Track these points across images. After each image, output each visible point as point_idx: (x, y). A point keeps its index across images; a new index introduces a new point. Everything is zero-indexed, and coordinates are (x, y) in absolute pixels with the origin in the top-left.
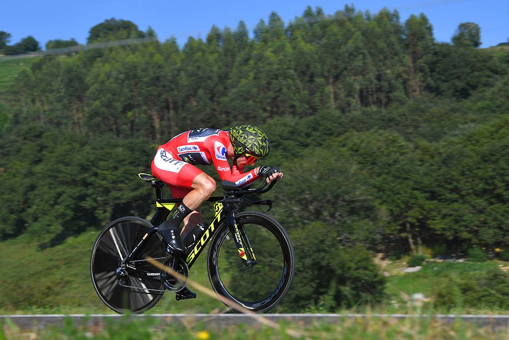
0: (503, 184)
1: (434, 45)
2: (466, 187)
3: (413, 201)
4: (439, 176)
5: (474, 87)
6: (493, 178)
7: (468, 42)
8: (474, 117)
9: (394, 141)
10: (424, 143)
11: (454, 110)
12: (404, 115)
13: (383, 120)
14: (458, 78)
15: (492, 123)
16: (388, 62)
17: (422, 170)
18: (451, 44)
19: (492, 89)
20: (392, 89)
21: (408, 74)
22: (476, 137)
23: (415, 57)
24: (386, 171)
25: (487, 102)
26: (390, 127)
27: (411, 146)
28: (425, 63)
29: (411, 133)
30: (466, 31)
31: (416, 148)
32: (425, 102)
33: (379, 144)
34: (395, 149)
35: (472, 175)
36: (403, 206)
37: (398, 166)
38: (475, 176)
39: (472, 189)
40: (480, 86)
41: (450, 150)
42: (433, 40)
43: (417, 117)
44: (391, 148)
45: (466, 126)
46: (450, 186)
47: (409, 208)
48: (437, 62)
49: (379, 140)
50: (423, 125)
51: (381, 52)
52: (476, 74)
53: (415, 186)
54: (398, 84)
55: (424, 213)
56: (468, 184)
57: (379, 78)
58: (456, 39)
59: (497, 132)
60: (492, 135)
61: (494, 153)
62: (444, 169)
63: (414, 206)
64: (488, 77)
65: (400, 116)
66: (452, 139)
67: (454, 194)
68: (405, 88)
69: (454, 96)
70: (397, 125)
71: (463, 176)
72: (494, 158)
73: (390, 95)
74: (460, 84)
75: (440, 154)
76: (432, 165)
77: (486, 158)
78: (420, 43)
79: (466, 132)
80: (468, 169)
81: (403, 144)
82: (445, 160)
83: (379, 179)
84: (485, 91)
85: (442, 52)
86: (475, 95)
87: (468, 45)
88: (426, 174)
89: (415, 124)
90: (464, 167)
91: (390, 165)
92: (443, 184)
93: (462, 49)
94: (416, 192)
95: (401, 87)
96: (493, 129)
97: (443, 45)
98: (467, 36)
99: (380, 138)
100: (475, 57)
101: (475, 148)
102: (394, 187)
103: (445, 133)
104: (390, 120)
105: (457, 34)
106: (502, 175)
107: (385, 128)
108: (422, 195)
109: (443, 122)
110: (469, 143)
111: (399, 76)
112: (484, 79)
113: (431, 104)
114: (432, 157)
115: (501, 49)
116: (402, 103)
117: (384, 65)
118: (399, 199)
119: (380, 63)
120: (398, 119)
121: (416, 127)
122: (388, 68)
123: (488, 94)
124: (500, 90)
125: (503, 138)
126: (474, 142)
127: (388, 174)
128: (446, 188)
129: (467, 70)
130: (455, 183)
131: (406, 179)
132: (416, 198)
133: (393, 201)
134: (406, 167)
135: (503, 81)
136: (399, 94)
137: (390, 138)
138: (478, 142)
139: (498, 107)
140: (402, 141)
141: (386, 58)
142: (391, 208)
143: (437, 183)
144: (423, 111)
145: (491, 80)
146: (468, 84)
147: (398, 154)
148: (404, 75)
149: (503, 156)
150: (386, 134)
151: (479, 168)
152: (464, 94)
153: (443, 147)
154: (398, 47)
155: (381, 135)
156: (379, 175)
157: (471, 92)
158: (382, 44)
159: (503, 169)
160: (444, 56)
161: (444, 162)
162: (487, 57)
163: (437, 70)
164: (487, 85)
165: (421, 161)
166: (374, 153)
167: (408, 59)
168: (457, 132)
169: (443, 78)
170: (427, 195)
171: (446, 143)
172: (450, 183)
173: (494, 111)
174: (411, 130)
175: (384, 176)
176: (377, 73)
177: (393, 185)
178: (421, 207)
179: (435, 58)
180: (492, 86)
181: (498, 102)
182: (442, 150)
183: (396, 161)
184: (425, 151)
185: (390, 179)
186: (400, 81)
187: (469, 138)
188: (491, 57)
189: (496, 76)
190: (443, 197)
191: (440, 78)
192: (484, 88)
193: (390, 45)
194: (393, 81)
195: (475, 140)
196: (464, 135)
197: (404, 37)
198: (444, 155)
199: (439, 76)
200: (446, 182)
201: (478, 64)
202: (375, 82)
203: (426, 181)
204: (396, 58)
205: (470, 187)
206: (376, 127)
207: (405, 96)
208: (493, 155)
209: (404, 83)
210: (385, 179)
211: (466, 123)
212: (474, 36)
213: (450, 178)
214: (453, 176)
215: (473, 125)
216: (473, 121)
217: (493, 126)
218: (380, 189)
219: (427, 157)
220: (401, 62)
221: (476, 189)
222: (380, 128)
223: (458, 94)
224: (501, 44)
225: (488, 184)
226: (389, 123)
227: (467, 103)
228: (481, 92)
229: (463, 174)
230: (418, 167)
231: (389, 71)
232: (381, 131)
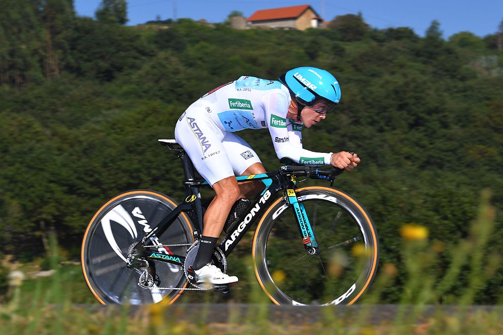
0: (149, 178)
1: (75, 19)
2: (108, 181)
3: (48, 195)
4: (79, 167)
5: (120, 69)
6: (138, 171)
7: (114, 18)
8: (119, 102)
9: (29, 127)
10: (63, 129)
11: (96, 94)
12: (41, 97)
13: (16, 102)
14: (102, 57)
15: (138, 110)
16: (23, 36)
17: (59, 160)
18: (95, 19)
19: (140, 72)
20: (27, 66)
21: (45, 51)
22: (120, 125)
23: (54, 32)
24: (20, 160)
25: (133, 86)
26: (25, 110)
27: (48, 132)
28: (64, 38)
29: (48, 118)
30: (112, 5)
31: (54, 134)
32: (64, 84)
33: (12, 129)
34: (29, 136)
35: (116, 167)
36: (37, 201)
37: (34, 155)
38: (118, 169)
39: (114, 182)
40: (126, 68)
41: (92, 139)
42: (73, 13)
43: (55, 100)
44: (25, 135)
45: (110, 112)
46: (91, 179)
47: (44, 203)
48: (78, 38)
49: (11, 125)
50: (62, 109)
51: (15, 23)
52: (122, 54)
53: (52, 179)
54: (34, 61)
55: (62, 208)
56: (111, 177)
57: (12, 54)
58: (101, 14)
59: (143, 120)
60: (138, 123)
61: (139, 143)
62: (85, 160)
63: (51, 200)
64: (135, 58)
65: (36, 98)
66: (93, 126)
67: (94, 187)
68: (42, 66)
69: (97, 78)
70: (32, 108)
71: (105, 167)
72: (139, 149)
73: (26, 73)
74: (104, 65)
75: (80, 142)
76: (71, 155)
77: (131, 149)
78: (59, 16)
79: (109, 119)
80: (111, 160)
81: (39, 129)
82: (86, 149)
83: (11, 168)
84: (130, 74)
85: (84, 27)
86: (120, 77)
87: (113, 22)
88: (64, 165)
89: (53, 107)
90: (106, 158)
91: (25, 153)
92: (83, 176)
93: (106, 26)
94: (52, 185)
95: (37, 65)
96: (139, 116)
97: (86, 20)
98: (112, 11)
99: (13, 122)
100: (120, 35)
101: (119, 137)
102: (27, 179)
103: (87, 120)
104: (25, 102)
105: (102, 8)
106: (148, 168)
107: (18, 111)
108: (59, 189)
109: (84, 107)
110: (113, 131)
111: (35, 52)
112: (130, 61)
113: (71, 87)
114: (72, 146)
115: (150, 28)
116: (38, 83)
117: (19, 39)
118: (33, 192)
119: (14, 37)
120: (34, 101)
121: (55, 111)
122: (23, 42)
123: (134, 77)
124: (147, 73)
125: (150, 126)
126: (118, 130)
127: (21, 163)
128: (86, 181)
129: (112, 49)
130: (97, 176)
131: (42, 170)
132: (52, 192)
133: (27, 195)
134: (43, 156)
135: (152, 63)
136: (35, 73)
137: (25, 122)
138: (122, 131)
139: (145, 92)
140: (37, 126)
141: (20, 31)
142: (24, 202)
143: (76, 175)
144: (62, 93)
145: (138, 62)
146: (112, 65)
147: (34, 142)
148: (41, 51)
149: (150, 147)
150: (20, 118)
151: (123, 160)
152: (108, 76)
153: (85, 134)
154: (33, 19)
155: (14, 119)
156: (11, 164)
157: (116, 74)
158: (15, 15)
159: (149, 161)
160: (88, 32)
161: (85, 152)
162: (134, 35)
163: (79, 47)
164: (133, 67)
165: (60, 149)
166: (5, 139)
167: (45, 34)
168: (100, 118)
169: (86, 57)
170: (65, 188)
171: (87, 131)
172: (91, 176)
173: (140, 97)
174: (48, 114)
175: (18, 165)
176: (10, 48)
177: (26, 176)
178: (58, 202)
179: (76, 35)
180: (139, 69)
181: (146, 87)
182: (82, 138)
183: (31, 150)
184: (64, 138)
185: (24, 169)
186: (37, 58)
187: (113, 126)
188: (138, 37)
189: (144, 58)
190: (83, 191)
191: (81, 58)
192: (129, 71)
193: (26, 16)
194: (29, 59)
195: (120, 128)
196: (107, 122)
197: (41, 9)
198: (85, 144)
199: (81, 55)
200: (86, 174)
201: (124, 44)
202: (8, 57)
203: (64, 172)
204: (32, 32)
205: (113, 181)
206: (9, 110)
207: (41, 75)
208: (139, 146)
209: (41, 61)
210: (18, 169)
211: (110, 109)
212: (121, 12)
213: (91, 170)
214: (95, 167)
215: (117, 111)
216: (118, 107)
217: (139, 113)
218: (12, 180)
219: (66, 146)
220: (38, 38)
221: (120, 182)
222: (12, 111)
223: (101, 75)
224: (150, 23)
225: (133, 178)
226: (23, 105)
227: (111, 87)
228: (127, 75)
229: (105, 165)
230: (55, 157)
231: (24, 47)
232: (15, 115)
